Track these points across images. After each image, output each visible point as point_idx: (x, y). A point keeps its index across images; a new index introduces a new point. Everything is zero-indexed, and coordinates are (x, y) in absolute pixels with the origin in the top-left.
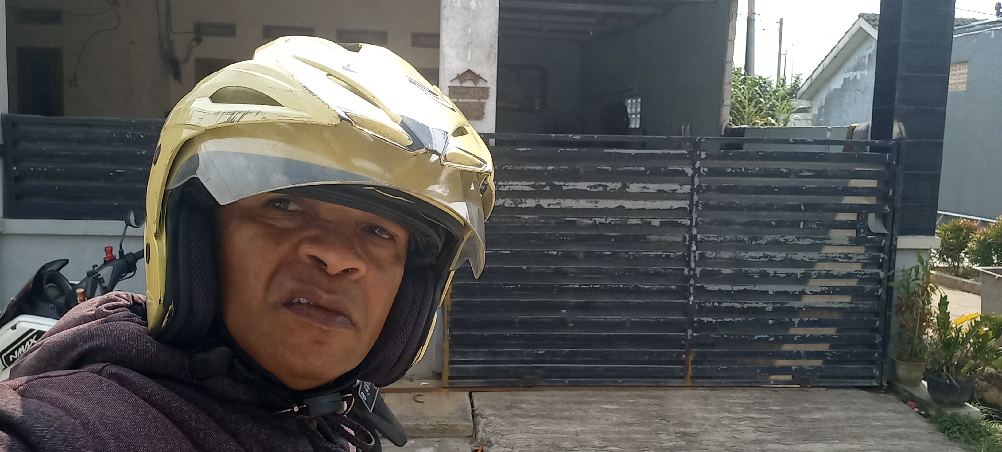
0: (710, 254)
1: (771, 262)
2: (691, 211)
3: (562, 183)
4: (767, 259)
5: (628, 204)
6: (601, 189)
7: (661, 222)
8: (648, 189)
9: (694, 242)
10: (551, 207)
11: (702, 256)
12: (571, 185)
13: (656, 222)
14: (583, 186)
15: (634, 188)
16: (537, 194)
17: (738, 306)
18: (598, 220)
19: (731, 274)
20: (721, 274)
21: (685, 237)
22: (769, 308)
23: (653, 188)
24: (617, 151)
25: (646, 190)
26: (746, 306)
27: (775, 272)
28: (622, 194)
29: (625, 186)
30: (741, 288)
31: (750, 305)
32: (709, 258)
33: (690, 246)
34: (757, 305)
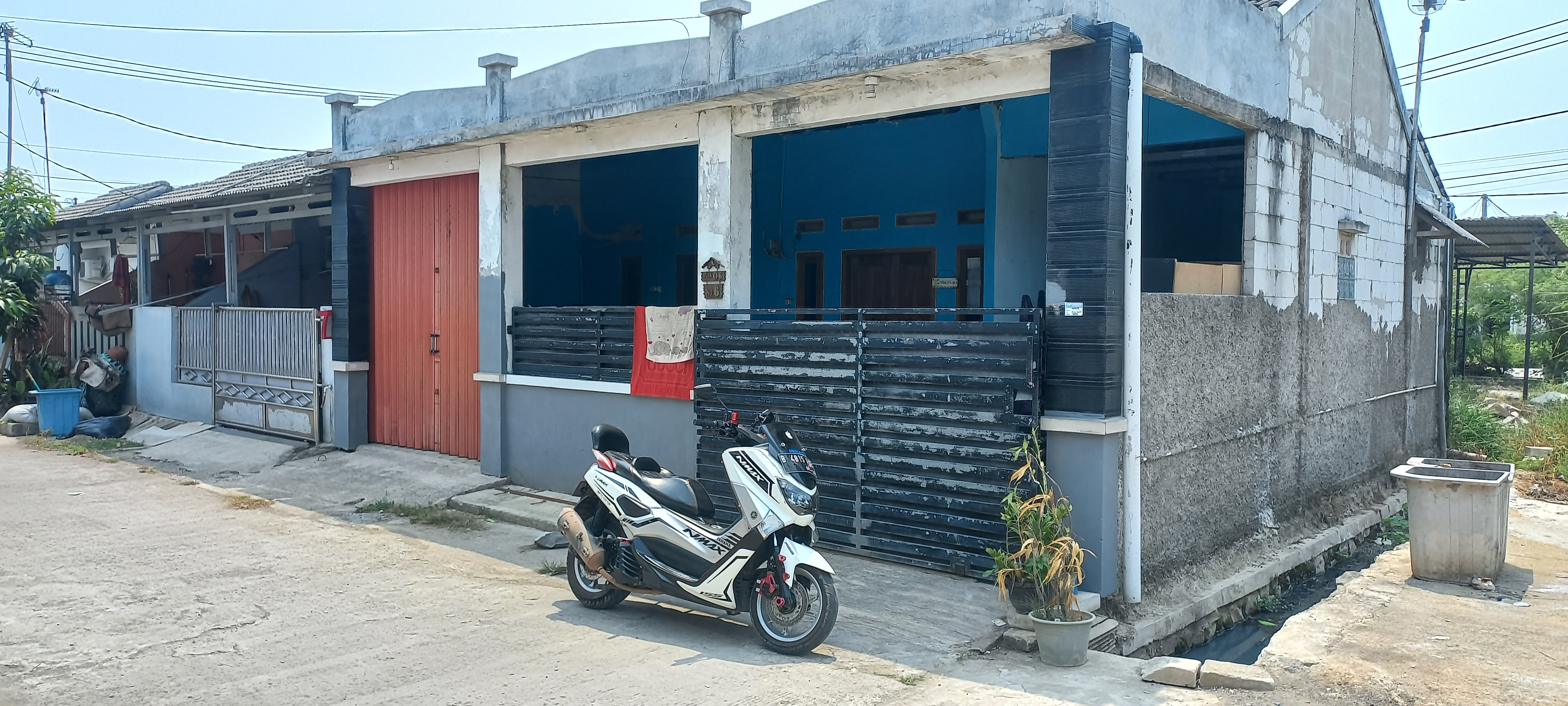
0: (872, 423)
1: (923, 436)
2: (856, 381)
3: (765, 352)
4: (919, 433)
5: (811, 372)
6: (790, 357)
7: (834, 390)
8: (824, 358)
9: (859, 410)
10: (758, 373)
11: (866, 424)
12: (770, 354)
13: (830, 390)
14: (778, 354)
15: (814, 357)
16: (749, 362)
17: (897, 478)
18: (790, 386)
19: (889, 446)
20: (881, 444)
21: (852, 405)
22: (924, 484)
23: (828, 357)
24: (801, 323)
25: (822, 360)
26: (903, 479)
27: (928, 447)
28: (805, 363)
29: (807, 356)
30: (899, 460)
31: (907, 479)
32: (872, 428)
33: (856, 413)
34: (912, 479)
